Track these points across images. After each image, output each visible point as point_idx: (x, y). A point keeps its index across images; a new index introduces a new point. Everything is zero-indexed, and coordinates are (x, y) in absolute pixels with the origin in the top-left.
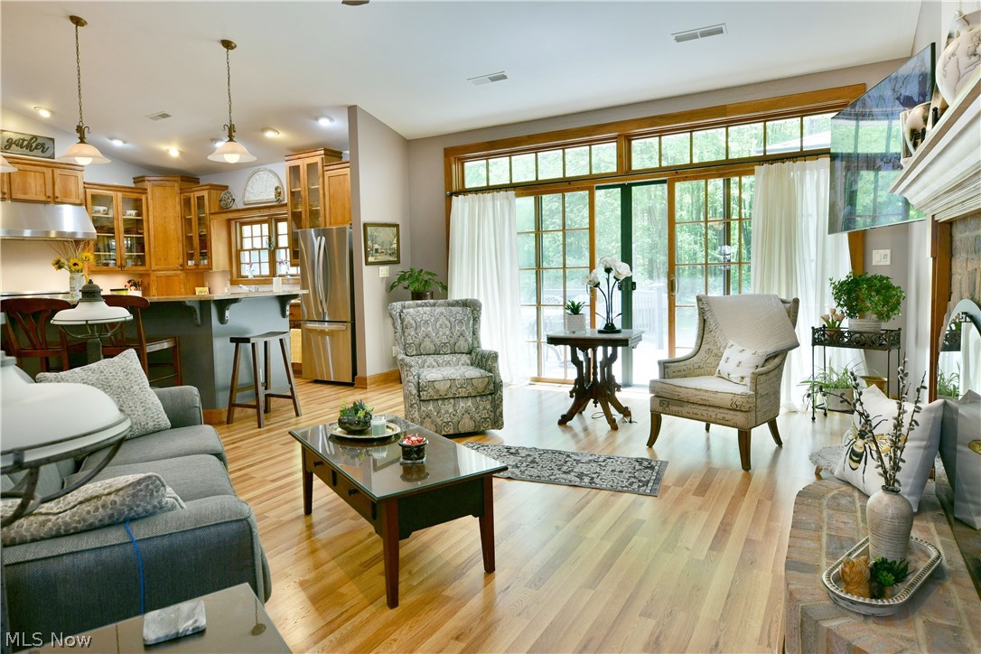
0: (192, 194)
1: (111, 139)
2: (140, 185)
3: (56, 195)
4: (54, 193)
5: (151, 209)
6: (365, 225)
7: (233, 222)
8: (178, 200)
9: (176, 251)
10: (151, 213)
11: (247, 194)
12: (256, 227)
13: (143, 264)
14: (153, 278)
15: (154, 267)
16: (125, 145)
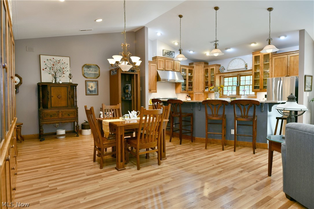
0: (209, 68)
1: (190, 51)
2: (191, 65)
3: (174, 69)
4: (174, 68)
5: (195, 73)
6: (305, 76)
7: (222, 77)
8: (203, 70)
9: (202, 85)
10: (195, 74)
11: (229, 67)
12: (231, 79)
13: (192, 90)
14: (194, 95)
15: (195, 91)
16: (194, 53)
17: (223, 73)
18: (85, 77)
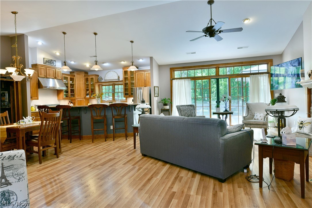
0: (89, 77)
1: (71, 61)
2: (72, 74)
3: (56, 77)
4: (55, 76)
5: (76, 81)
6: (154, 87)
7: (100, 85)
8: (84, 79)
9: (83, 93)
10: (76, 82)
11: (106, 77)
12: (107, 87)
13: (74, 97)
14: (76, 101)
15: (77, 98)
16: (75, 63)
17: (101, 82)
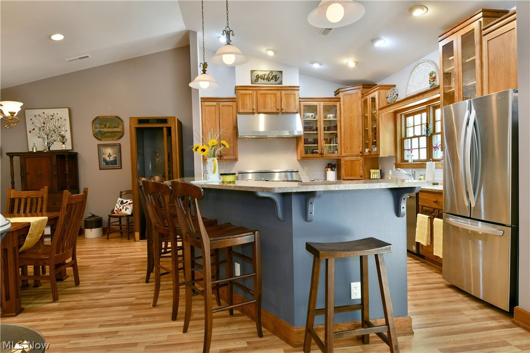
0: (368, 96)
1: (312, 63)
2: (337, 96)
3: (283, 108)
4: (281, 106)
7: (398, 115)
8: (360, 103)
9: (358, 141)
11: (409, 88)
14: (343, 162)
16: (321, 66)
18: (97, 139)
